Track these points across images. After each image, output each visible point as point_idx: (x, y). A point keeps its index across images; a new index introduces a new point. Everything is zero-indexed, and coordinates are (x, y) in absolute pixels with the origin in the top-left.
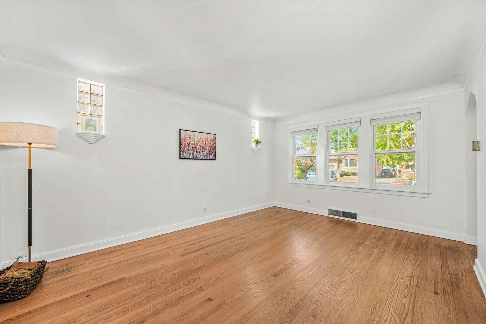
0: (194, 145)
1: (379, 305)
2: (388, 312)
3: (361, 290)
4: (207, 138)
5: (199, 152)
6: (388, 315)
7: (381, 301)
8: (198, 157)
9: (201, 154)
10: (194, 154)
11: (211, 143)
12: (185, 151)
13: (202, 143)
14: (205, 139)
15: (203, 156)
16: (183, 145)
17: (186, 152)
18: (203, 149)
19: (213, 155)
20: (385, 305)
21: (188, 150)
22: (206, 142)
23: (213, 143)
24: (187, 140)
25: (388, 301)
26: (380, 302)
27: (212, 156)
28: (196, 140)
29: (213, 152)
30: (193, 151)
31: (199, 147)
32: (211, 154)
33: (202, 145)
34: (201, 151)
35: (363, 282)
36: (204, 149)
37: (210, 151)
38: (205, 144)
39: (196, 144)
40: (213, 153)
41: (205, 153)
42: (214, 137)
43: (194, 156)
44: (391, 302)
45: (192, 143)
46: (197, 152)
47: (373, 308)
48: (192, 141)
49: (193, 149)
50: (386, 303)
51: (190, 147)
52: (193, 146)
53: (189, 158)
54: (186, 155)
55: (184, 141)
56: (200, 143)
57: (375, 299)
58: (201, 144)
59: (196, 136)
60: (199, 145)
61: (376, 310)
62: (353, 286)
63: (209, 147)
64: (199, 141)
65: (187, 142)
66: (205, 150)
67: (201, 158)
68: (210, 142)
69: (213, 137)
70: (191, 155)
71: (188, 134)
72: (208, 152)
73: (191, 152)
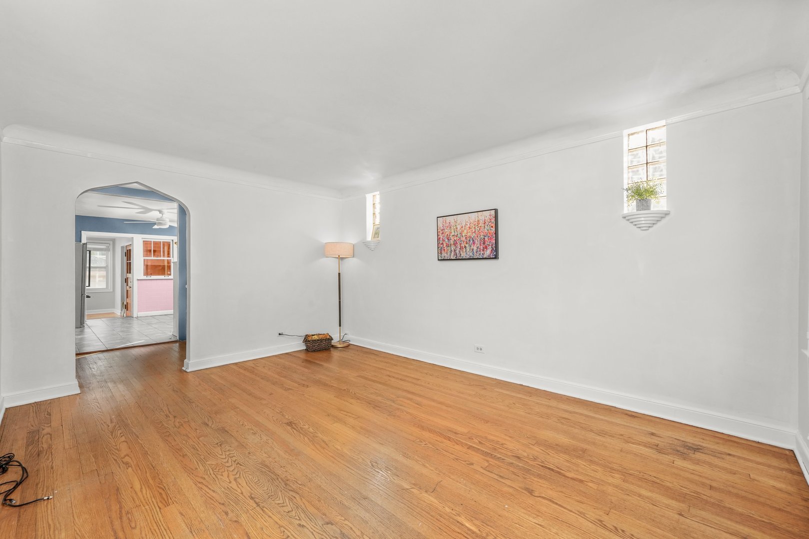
0: (457, 236)
1: (165, 497)
2: (147, 499)
3: (204, 491)
4: (478, 221)
5: (465, 247)
6: (143, 497)
7: (166, 502)
8: (464, 255)
9: (468, 250)
10: (457, 251)
11: (486, 227)
12: (444, 248)
13: (469, 231)
14: (474, 223)
15: (471, 254)
16: (441, 239)
17: (446, 250)
18: (471, 242)
19: (490, 249)
20: (157, 503)
21: (447, 246)
22: (476, 227)
23: (489, 228)
24: (446, 230)
25: (158, 510)
26: (166, 499)
27: (488, 252)
28: (459, 229)
29: (489, 245)
30: (454, 247)
31: (464, 239)
32: (486, 248)
33: (469, 234)
34: (467, 245)
35: (220, 503)
36: (473, 241)
37: (484, 243)
38: (475, 231)
39: (459, 235)
40: (490, 247)
41: (475, 248)
42: (490, 215)
43: (456, 255)
44: (153, 513)
45: (453, 234)
46: (461, 248)
47: (166, 487)
48: (453, 231)
49: (455, 244)
50: (158, 506)
51: (451, 241)
52: (455, 239)
53: (449, 258)
54: (445, 254)
55: (443, 233)
56: (465, 231)
57: (176, 498)
58: (467, 233)
59: (458, 222)
60: (463, 235)
61: (162, 488)
62: (219, 485)
63: (482, 236)
64: (463, 228)
65: (447, 233)
66: (474, 243)
67: (468, 257)
68: (483, 225)
69: (488, 217)
70: (453, 254)
71: (447, 222)
72: (481, 245)
73: (452, 249)
